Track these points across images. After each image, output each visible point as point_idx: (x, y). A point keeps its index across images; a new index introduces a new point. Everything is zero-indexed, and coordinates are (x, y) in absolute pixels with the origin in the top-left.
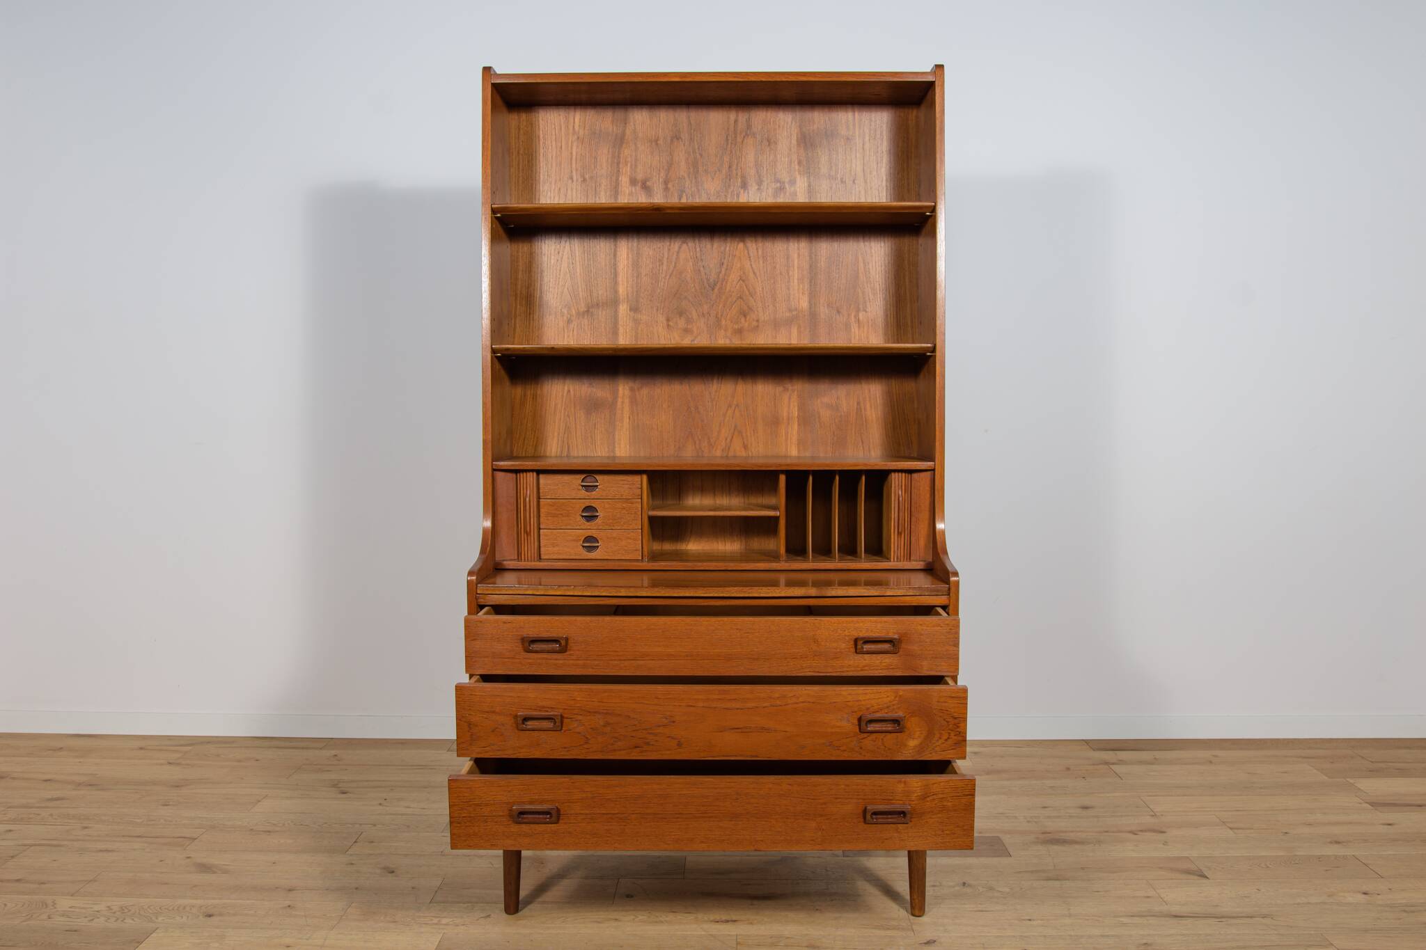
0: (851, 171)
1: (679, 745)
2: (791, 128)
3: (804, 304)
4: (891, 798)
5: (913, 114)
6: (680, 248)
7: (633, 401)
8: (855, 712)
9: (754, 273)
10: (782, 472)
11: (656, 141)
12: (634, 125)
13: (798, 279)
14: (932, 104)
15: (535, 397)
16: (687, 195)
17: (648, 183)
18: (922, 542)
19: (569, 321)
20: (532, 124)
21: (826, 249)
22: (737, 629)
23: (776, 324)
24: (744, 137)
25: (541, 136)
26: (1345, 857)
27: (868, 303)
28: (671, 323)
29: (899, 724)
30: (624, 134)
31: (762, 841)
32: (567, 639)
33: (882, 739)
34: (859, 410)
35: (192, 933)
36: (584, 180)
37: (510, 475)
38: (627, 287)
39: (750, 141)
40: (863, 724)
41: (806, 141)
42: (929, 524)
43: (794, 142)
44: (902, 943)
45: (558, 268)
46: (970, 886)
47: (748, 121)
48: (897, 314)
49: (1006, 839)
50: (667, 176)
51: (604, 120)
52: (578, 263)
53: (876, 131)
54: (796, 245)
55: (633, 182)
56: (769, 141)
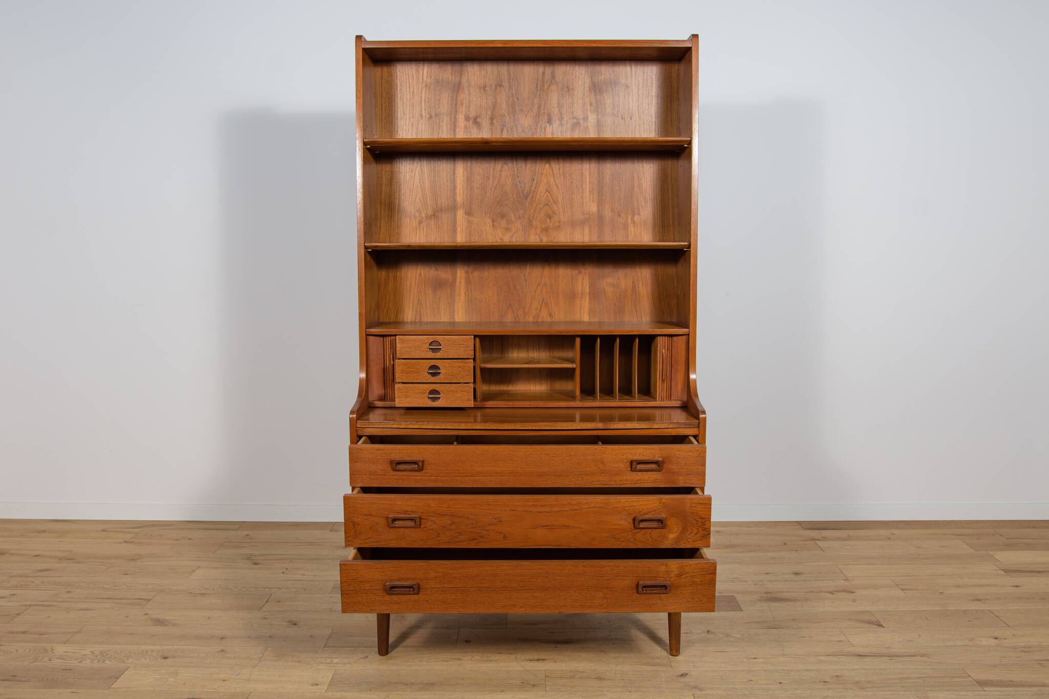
0: (629, 110)
1: (505, 537)
2: (584, 77)
3: (594, 208)
4: (656, 576)
5: (675, 67)
6: (502, 167)
7: (468, 281)
8: (631, 514)
9: (557, 186)
10: (578, 336)
11: (485, 87)
12: (468, 76)
13: (589, 191)
14: (690, 61)
15: (395, 278)
16: (507, 129)
17: (478, 119)
18: (680, 387)
19: (420, 222)
20: (391, 75)
21: (611, 168)
22: (546, 454)
23: (573, 224)
24: (550, 85)
25: (398, 84)
26: (983, 611)
27: (641, 209)
28: (495, 224)
29: (662, 523)
30: (460, 83)
31: (564, 606)
32: (423, 462)
33: (650, 534)
34: (634, 287)
35: (154, 671)
36: (431, 117)
37: (378, 338)
38: (463, 197)
39: (554, 87)
40: (636, 523)
41: (596, 88)
42: (685, 375)
43: (587, 89)
44: (663, 676)
45: (412, 183)
46: (712, 633)
47: (553, 73)
48: (662, 217)
49: (739, 598)
50: (492, 114)
51: (446, 72)
52: (426, 179)
53: (647, 80)
54: (588, 165)
55: (467, 118)
56: (568, 87)
